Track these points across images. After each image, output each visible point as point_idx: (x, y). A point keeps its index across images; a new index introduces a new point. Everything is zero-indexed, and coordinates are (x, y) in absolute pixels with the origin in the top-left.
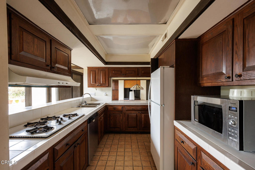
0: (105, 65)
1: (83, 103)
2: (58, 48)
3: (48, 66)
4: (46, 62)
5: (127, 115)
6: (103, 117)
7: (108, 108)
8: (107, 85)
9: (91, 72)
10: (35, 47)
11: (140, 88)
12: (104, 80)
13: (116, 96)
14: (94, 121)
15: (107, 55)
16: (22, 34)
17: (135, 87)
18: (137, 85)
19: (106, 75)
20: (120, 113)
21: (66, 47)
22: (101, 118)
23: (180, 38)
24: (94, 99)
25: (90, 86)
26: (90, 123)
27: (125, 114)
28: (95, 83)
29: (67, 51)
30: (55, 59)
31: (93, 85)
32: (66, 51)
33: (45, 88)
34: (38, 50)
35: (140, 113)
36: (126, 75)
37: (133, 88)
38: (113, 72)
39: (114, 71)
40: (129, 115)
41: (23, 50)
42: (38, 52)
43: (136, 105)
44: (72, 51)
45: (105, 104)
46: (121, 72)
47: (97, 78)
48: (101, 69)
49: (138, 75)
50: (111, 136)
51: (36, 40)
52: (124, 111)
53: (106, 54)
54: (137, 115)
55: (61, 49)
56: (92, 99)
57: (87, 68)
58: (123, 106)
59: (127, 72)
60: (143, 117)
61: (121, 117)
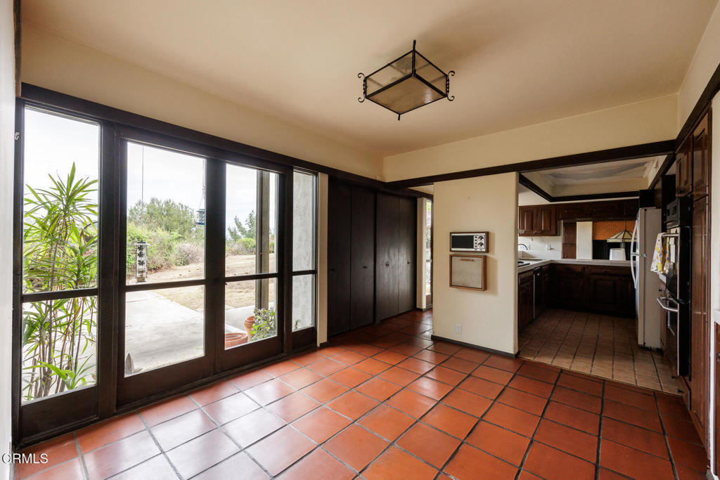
0: (549, 201)
8: (554, 233)
9: (525, 213)
12: (549, 225)
17: (621, 236)
18: (626, 233)
19: (552, 217)
20: (580, 277)
23: (668, 173)
27: (588, 279)
28: (531, 230)
31: (528, 233)
37: (616, 238)
38: (566, 211)
39: (568, 209)
40: (597, 281)
47: (534, 223)
48: (542, 207)
49: (619, 214)
52: (587, 274)
53: (553, 187)
59: (594, 210)
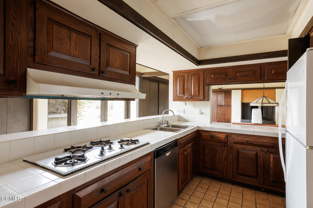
0: (197, 65)
1: (163, 124)
2: (113, 45)
3: (93, 70)
4: (91, 65)
5: (236, 150)
6: (192, 148)
7: (201, 135)
8: (202, 98)
9: (178, 78)
10: (73, 44)
11: (270, 103)
12: (197, 90)
13: (227, 115)
14: (167, 154)
15: (200, 49)
16: (52, 27)
17: (260, 101)
18: (264, 98)
19: (200, 82)
20: (222, 146)
21: (128, 44)
22: (185, 150)
24: (182, 118)
25: (177, 98)
26: (159, 158)
27: (231, 148)
28: (183, 95)
29: (128, 48)
30: (107, 60)
31: (180, 98)
32: (126, 48)
33: (124, 101)
34: (77, 49)
35: (265, 152)
36: (235, 79)
37: (256, 103)
38: (212, 76)
39: (214, 74)
40: (240, 151)
41: (53, 49)
42: (77, 52)
43: (255, 134)
44: (137, 48)
45: (196, 127)
46: (227, 75)
47: (185, 87)
48: (192, 72)
49: (260, 79)
50: (206, 182)
51: (74, 35)
52: (230, 143)
53: (197, 48)
54: (257, 154)
55: (118, 46)
56: (180, 119)
57: (173, 72)
58: (229, 134)
59: (238, 74)
60: (272, 160)
61: (225, 154)
